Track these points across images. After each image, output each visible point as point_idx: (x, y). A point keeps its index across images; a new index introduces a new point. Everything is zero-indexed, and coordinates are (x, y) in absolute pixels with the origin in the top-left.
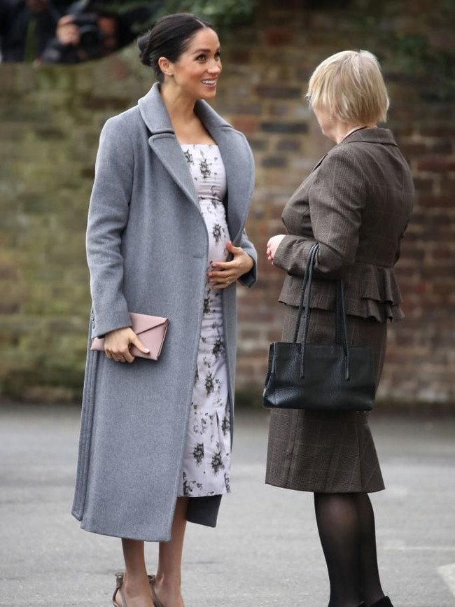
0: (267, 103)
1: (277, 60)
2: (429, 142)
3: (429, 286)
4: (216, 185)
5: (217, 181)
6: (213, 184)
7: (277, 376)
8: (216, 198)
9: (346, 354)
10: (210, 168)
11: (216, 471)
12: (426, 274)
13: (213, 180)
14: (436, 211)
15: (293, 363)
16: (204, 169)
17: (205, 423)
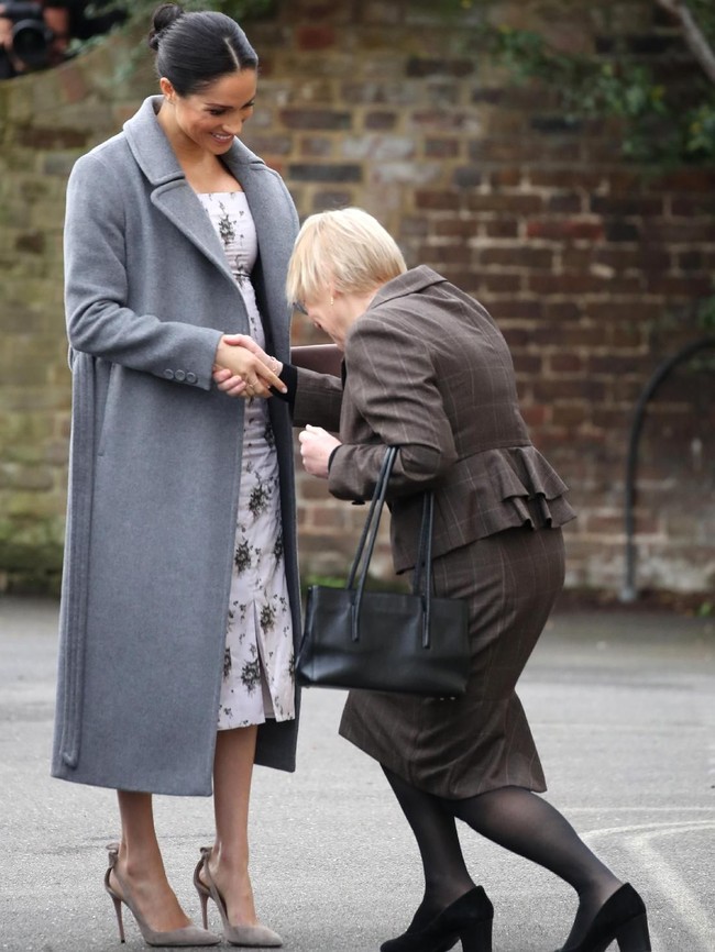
0: (298, 135)
1: (314, 70)
2: (546, 193)
3: (548, 413)
4: (243, 253)
5: (244, 247)
6: (237, 253)
7: (317, 638)
8: (242, 272)
9: (424, 609)
10: (234, 228)
11: (250, 688)
12: (543, 394)
13: (239, 247)
14: (557, 298)
15: (342, 618)
16: (225, 231)
17: (232, 617)
